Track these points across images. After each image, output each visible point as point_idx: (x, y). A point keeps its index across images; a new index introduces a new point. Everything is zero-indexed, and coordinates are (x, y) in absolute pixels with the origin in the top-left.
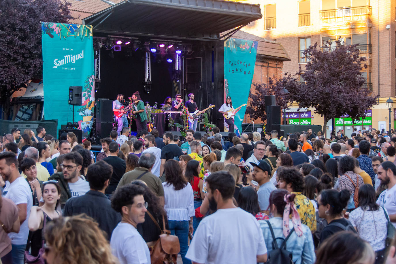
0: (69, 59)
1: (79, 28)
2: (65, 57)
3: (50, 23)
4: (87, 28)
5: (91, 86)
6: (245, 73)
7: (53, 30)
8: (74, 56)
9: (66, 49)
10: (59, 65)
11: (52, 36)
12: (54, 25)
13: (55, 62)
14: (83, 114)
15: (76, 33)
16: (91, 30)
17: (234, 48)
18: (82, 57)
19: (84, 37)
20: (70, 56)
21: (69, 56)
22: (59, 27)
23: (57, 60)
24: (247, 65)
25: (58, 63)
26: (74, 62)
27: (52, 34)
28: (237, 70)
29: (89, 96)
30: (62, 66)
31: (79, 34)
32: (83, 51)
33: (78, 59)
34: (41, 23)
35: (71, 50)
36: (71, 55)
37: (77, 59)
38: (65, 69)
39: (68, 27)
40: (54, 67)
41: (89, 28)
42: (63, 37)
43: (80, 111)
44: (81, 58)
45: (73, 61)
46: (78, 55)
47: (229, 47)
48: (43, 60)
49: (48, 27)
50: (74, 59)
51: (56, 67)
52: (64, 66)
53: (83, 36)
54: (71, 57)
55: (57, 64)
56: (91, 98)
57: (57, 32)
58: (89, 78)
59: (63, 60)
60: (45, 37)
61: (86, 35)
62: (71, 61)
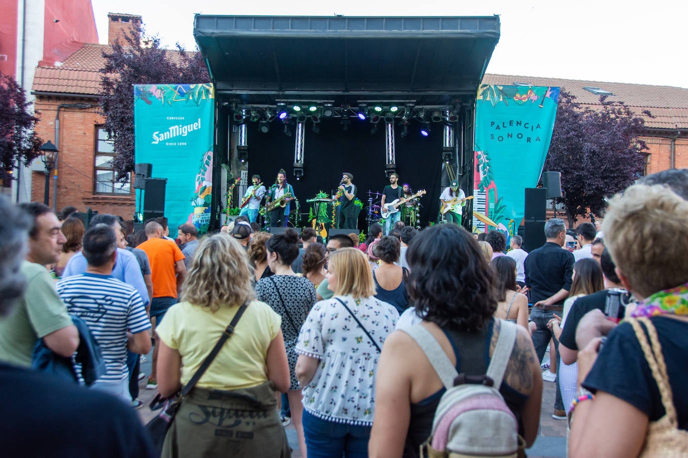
0: (175, 131)
1: (193, 89)
2: (171, 129)
3: (147, 85)
4: (204, 88)
5: (206, 166)
6: (529, 140)
7: (151, 94)
8: (186, 127)
9: (172, 118)
10: (161, 140)
11: (149, 103)
12: (152, 88)
13: (154, 135)
14: (195, 205)
15: (187, 96)
16: (212, 90)
17: (501, 100)
18: (198, 127)
19: (200, 100)
20: (179, 127)
21: (177, 127)
22: (161, 89)
23: (158, 132)
24: (534, 128)
25: (159, 137)
26: (186, 135)
27: (150, 99)
28: (510, 136)
29: (203, 180)
30: (165, 141)
31: (193, 96)
32: (199, 119)
33: (192, 130)
34: (133, 86)
35: (181, 118)
36: (181, 126)
37: (189, 131)
38: (171, 144)
39: (176, 89)
40: (153, 143)
41: (208, 87)
42: (168, 102)
43: (192, 201)
44: (195, 129)
45: (183, 134)
46: (192, 125)
47: (488, 99)
48: (136, 134)
49: (144, 91)
50: (185, 130)
51: (157, 143)
52: (169, 140)
53: (199, 98)
54: (181, 129)
55: (157, 138)
56: (204, 182)
57: (158, 96)
58: (203, 155)
59: (168, 133)
60: (139, 104)
61: (204, 98)
62: (181, 134)
